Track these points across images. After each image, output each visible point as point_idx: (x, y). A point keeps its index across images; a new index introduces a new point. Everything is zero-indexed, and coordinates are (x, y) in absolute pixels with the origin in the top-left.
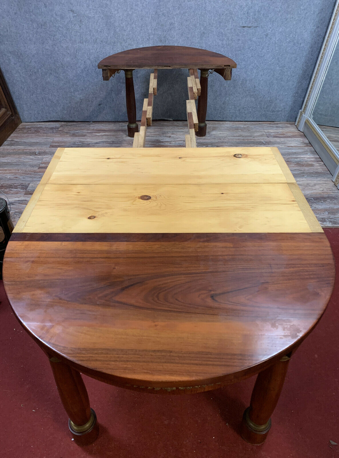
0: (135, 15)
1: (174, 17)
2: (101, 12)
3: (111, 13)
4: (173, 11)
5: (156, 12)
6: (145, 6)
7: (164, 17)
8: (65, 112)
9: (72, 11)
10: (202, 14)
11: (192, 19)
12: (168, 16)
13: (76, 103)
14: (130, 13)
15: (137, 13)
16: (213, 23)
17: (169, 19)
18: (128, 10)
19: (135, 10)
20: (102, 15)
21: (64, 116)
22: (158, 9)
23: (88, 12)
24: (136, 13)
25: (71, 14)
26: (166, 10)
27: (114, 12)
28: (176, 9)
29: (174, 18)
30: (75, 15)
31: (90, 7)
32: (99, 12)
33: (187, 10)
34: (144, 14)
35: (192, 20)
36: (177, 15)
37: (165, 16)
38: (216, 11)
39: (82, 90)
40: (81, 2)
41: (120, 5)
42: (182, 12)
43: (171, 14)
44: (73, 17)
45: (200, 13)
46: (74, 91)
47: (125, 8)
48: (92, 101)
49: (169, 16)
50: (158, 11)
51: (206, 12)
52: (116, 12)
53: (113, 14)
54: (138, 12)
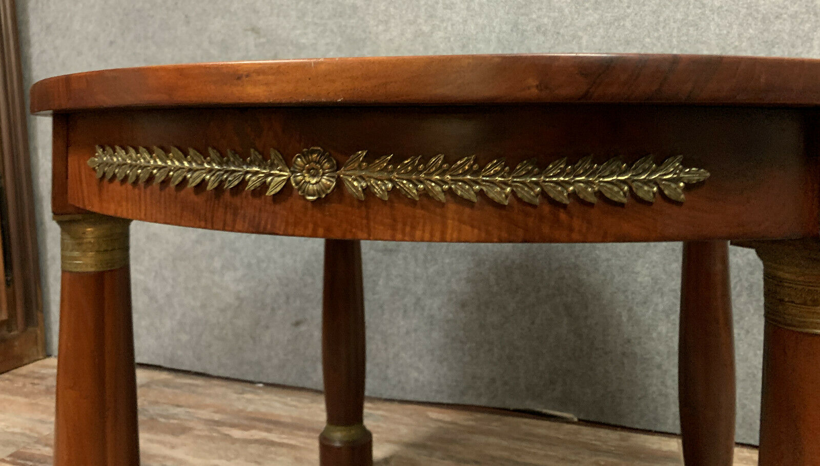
0: (441, 34)
1: (580, 34)
2: (335, 30)
3: (364, 31)
4: (576, 16)
5: (516, 25)
6: (477, 8)
7: (542, 38)
8: (184, 338)
9: (255, 30)
10: (690, 18)
11: (649, 37)
12: (558, 33)
13: (223, 311)
14: (426, 29)
15: (449, 28)
16: (736, 47)
17: (558, 44)
18: (420, 21)
19: (443, 21)
20: (339, 39)
21: (180, 353)
22: (522, 15)
23: (298, 32)
24: (446, 28)
25: (251, 39)
26: (549, 17)
27: (375, 28)
28: (587, 9)
29: (581, 38)
30: (263, 40)
31: (306, 19)
32: (332, 31)
33: (629, 11)
34: (474, 33)
35: (648, 40)
36: (589, 28)
37: (544, 34)
38: (747, 8)
39: (249, 265)
40: (282, 5)
41: (395, 8)
42: (609, 16)
43: (566, 27)
44: (256, 46)
45: (679, 16)
46: (223, 267)
47: (411, 17)
48: (273, 309)
49: (562, 31)
50: (522, 19)
51: (703, 14)
52: (381, 28)
53: (370, 33)
54: (453, 25)
